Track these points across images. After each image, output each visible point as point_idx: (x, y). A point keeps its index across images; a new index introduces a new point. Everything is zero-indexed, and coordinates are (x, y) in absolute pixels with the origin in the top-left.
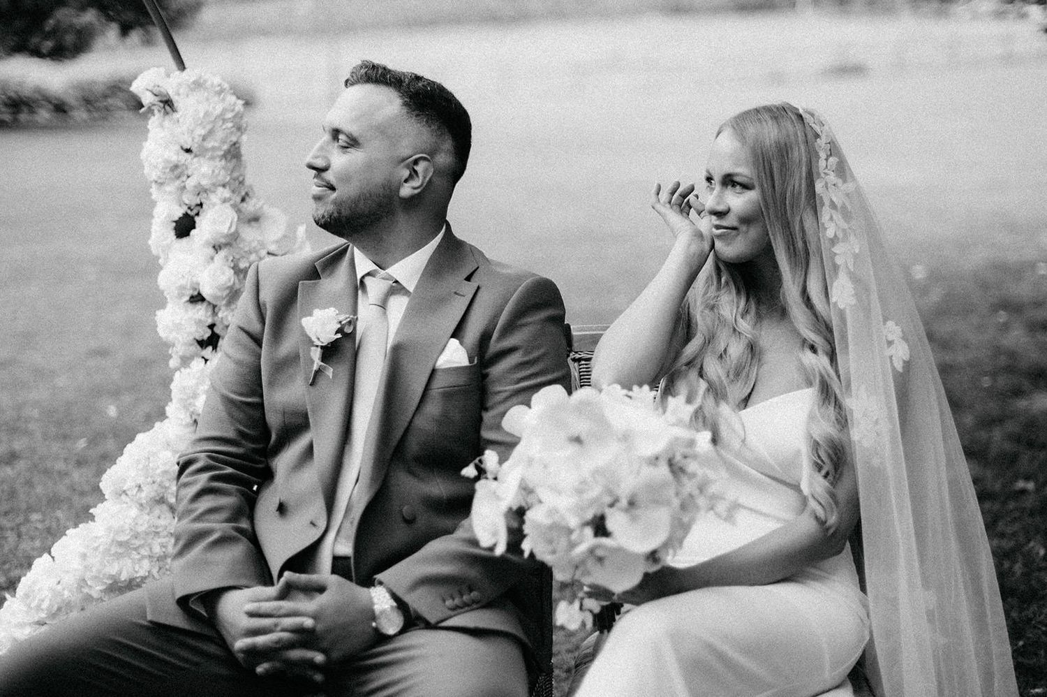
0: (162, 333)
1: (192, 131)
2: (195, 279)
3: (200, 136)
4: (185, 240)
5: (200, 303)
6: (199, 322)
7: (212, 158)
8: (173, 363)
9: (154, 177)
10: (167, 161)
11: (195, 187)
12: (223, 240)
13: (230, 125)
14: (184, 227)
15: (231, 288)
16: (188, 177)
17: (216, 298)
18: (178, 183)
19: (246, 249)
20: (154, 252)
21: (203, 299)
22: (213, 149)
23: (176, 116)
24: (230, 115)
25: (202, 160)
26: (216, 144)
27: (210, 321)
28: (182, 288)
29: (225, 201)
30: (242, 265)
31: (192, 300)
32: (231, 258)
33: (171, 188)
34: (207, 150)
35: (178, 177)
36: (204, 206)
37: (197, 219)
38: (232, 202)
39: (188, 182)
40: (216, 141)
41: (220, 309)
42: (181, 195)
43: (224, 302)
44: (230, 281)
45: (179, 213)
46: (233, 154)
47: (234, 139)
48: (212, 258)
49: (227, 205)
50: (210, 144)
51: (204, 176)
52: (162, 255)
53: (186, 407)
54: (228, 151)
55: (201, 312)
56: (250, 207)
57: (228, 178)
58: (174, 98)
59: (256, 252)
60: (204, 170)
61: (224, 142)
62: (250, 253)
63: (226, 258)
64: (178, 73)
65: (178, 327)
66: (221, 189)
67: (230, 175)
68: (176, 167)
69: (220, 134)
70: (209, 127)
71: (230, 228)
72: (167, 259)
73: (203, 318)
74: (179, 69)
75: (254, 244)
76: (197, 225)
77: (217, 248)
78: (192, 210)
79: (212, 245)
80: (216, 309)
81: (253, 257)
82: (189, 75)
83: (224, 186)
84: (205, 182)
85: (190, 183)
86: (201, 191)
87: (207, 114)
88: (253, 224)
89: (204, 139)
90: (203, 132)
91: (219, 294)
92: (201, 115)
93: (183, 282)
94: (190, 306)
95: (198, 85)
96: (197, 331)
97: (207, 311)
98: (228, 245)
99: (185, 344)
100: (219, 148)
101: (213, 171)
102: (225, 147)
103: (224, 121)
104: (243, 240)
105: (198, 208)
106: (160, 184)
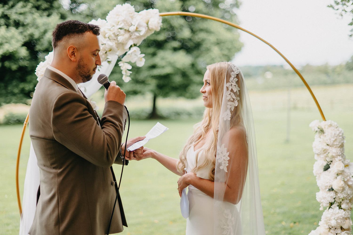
0: (318, 199)
1: (330, 139)
2: (330, 184)
3: (333, 141)
4: (326, 171)
5: (332, 191)
6: (331, 197)
7: (336, 147)
8: (321, 209)
9: (317, 152)
10: (322, 148)
11: (331, 156)
12: (340, 172)
13: (341, 137)
14: (327, 168)
15: (343, 187)
16: (329, 153)
17: (338, 190)
18: (325, 155)
19: (346, 175)
20: (315, 174)
21: (333, 190)
22: (336, 145)
23: (325, 134)
24: (341, 134)
25: (333, 148)
26: (338, 143)
27: (335, 197)
28: (326, 186)
29: (340, 160)
30: (346, 180)
31: (329, 190)
32: (343, 178)
33: (322, 156)
34: (335, 145)
35: (325, 153)
36: (333, 162)
37: (330, 165)
38: (342, 161)
39: (329, 154)
40: (337, 142)
41: (338, 193)
42: (326, 158)
43: (341, 191)
44: (343, 185)
45: (325, 164)
46: (342, 146)
47: (342, 142)
48: (336, 178)
49: (341, 161)
50: (335, 143)
51: (334, 153)
52: (318, 176)
53: (327, 223)
54: (341, 145)
55: (332, 194)
56: (346, 162)
57: (341, 154)
58: (324, 129)
59: (349, 176)
60: (333, 151)
61: (339, 142)
62: (347, 176)
63: (341, 178)
64: (324, 122)
65: (324, 198)
66: (338, 157)
67: (341, 152)
68: (325, 150)
69: (338, 141)
70: (335, 138)
71: (342, 169)
72: (319, 177)
73: (333, 196)
74: (324, 120)
75: (349, 174)
76: (330, 167)
77: (338, 175)
78: (329, 163)
79: (336, 174)
80: (337, 193)
81: (348, 178)
82: (328, 122)
83: (339, 156)
84: (334, 155)
85: (330, 155)
86: (333, 157)
87: (335, 134)
88: (347, 167)
89: (334, 141)
90: (334, 139)
91: (340, 189)
92: (333, 134)
93: (327, 185)
94: (328, 192)
95: (331, 125)
96: (331, 200)
97: (334, 194)
98: (341, 174)
99: (326, 203)
100: (338, 145)
101: (336, 151)
102: (340, 144)
103: (340, 136)
104: (346, 172)
105: (331, 162)
106: (318, 155)
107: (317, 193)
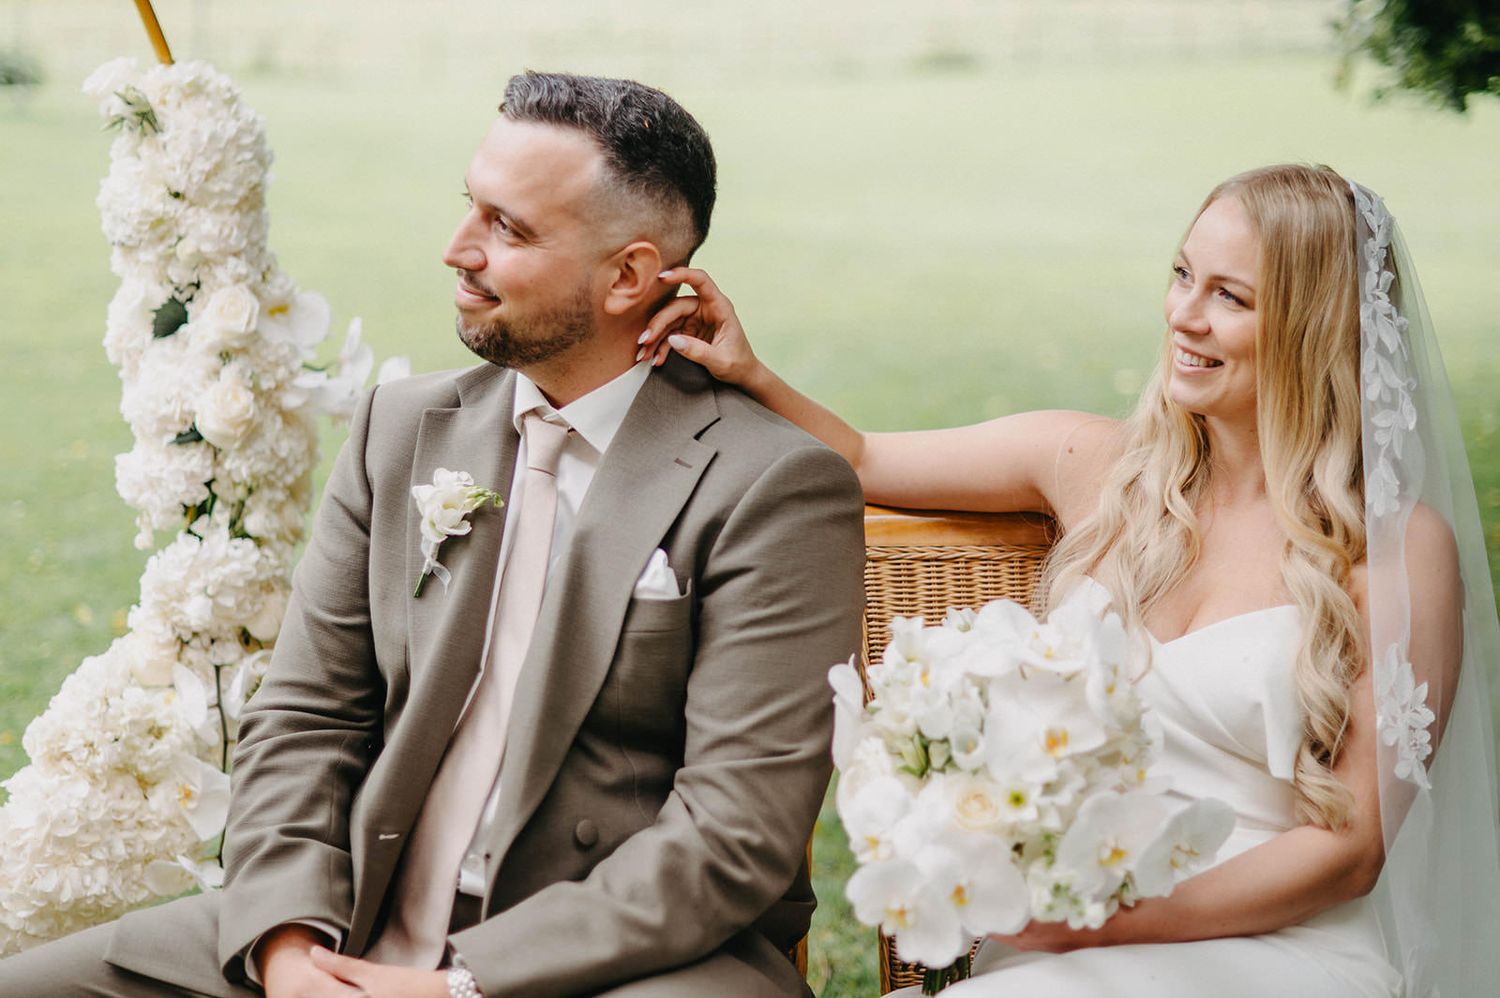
0: (125, 491)
1: (189, 165)
2: (186, 407)
3: (202, 172)
4: (169, 340)
5: (193, 444)
6: (191, 476)
7: (218, 209)
8: (142, 540)
9: (121, 233)
10: (147, 213)
11: (192, 255)
12: (236, 344)
13: (248, 155)
14: (170, 321)
15: (249, 422)
16: (180, 238)
17: (226, 438)
18: (161, 248)
19: (272, 358)
20: (112, 358)
21: (199, 438)
22: (222, 194)
23: (162, 138)
24: (247, 140)
25: (203, 212)
26: (228, 187)
27: (208, 476)
28: (164, 420)
29: (238, 279)
30: (266, 384)
31: (181, 439)
32: (249, 374)
33: (147, 256)
34: (212, 195)
35: (162, 239)
36: (203, 286)
37: (189, 307)
38: (250, 281)
39: (179, 247)
40: (226, 181)
41: (226, 456)
42: (165, 268)
43: (237, 445)
44: (248, 411)
45: (160, 296)
46: (252, 202)
47: (255, 179)
48: (217, 373)
49: (243, 286)
50: (215, 187)
51: (207, 238)
52: (125, 363)
53: (166, 616)
54: (245, 199)
55: (195, 460)
56: (274, 291)
57: (244, 244)
58: (158, 109)
59: (286, 364)
60: (204, 229)
61: (238, 183)
62: (277, 364)
63: (242, 372)
64: (160, 67)
65: (154, 483)
66: (232, 261)
67: (248, 236)
68: (160, 221)
69: (232, 171)
70: (217, 158)
71: (249, 323)
72: (135, 368)
73: (197, 470)
74: (162, 62)
75: (285, 351)
76: (190, 317)
77: (225, 356)
78: (181, 292)
79: (218, 352)
80: (220, 456)
81: (282, 373)
82: (184, 71)
83: (236, 255)
84: (207, 248)
85: (185, 249)
86: (202, 261)
87: (213, 138)
88: (278, 316)
89: (209, 176)
90: (207, 166)
91: (231, 431)
92: (205, 139)
93: (164, 410)
94: (176, 449)
95: (196, 89)
96: (187, 491)
97: (204, 459)
98: (244, 351)
99: (165, 511)
100: (231, 194)
101: (221, 232)
102: (241, 192)
103: (241, 149)
104: (267, 345)
105: (193, 288)
106: (128, 248)
107: (120, 459)
